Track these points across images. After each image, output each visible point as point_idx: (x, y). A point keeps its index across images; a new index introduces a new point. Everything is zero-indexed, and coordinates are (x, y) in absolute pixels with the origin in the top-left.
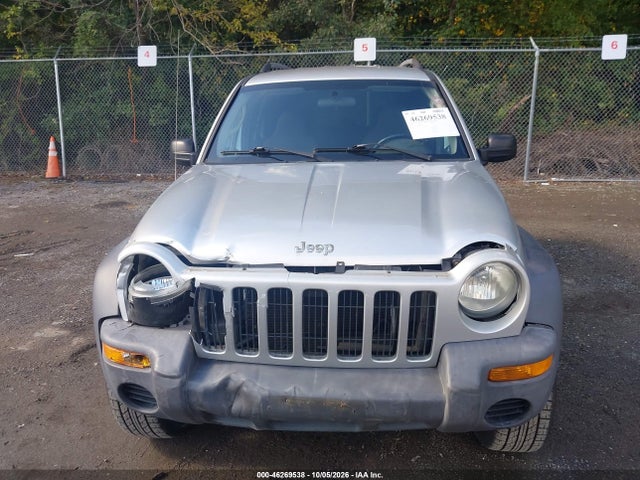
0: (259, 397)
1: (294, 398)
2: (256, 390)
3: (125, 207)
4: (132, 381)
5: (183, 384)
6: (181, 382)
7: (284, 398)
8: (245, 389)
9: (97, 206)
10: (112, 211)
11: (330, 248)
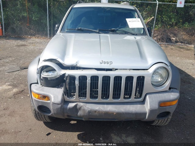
0: (87, 111)
1: (99, 111)
2: (86, 108)
3: (26, 47)
4: (43, 105)
5: (61, 106)
6: (61, 105)
7: (95, 111)
8: (82, 108)
9: (16, 46)
10: (22, 48)
11: (111, 63)
